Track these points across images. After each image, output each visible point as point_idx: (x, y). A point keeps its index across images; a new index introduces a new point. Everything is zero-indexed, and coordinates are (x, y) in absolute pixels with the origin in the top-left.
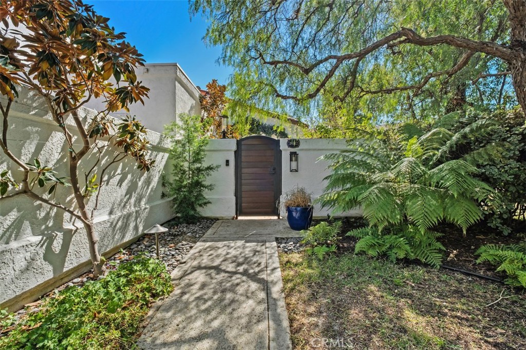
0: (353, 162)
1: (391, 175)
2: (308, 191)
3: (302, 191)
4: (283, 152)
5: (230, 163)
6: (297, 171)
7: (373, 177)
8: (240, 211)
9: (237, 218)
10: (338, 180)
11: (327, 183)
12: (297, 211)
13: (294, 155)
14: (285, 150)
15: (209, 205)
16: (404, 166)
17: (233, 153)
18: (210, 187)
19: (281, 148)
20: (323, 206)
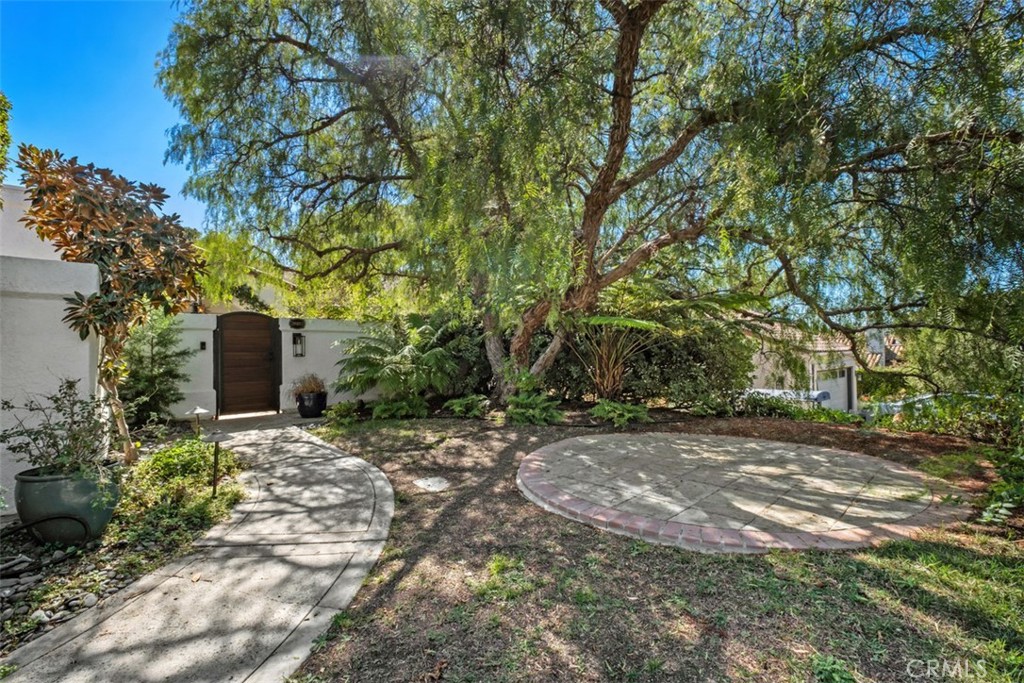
0: (369, 348)
1: (397, 358)
2: (320, 377)
3: (314, 378)
4: (283, 334)
5: (207, 346)
6: (302, 355)
7: (386, 359)
8: (222, 408)
9: (217, 418)
10: (352, 364)
11: (340, 367)
12: (309, 399)
13: (297, 338)
14: (285, 331)
15: (180, 402)
16: (406, 351)
17: (212, 333)
18: (185, 378)
19: (280, 328)
20: (337, 392)
